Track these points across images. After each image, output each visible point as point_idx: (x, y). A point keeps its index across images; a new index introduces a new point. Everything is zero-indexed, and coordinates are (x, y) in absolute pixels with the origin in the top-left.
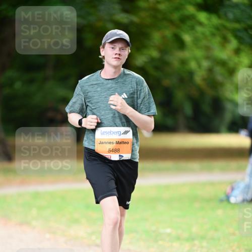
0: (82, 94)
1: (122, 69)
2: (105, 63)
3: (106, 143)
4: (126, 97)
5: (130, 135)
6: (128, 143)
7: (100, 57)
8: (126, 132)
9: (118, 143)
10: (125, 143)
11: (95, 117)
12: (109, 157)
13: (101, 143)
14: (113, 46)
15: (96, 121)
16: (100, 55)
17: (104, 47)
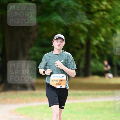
0: (45, 61)
1: (62, 50)
2: (55, 48)
3: (55, 81)
4: (63, 62)
5: (65, 78)
6: (64, 81)
7: (53, 46)
8: (63, 76)
9: (60, 81)
10: (63, 81)
11: (50, 70)
12: (56, 87)
13: (53, 81)
14: (57, 41)
15: (50, 72)
16: (53, 45)
17: (54, 42)
